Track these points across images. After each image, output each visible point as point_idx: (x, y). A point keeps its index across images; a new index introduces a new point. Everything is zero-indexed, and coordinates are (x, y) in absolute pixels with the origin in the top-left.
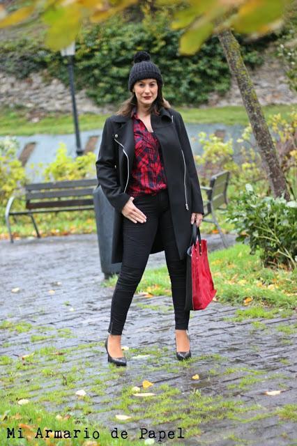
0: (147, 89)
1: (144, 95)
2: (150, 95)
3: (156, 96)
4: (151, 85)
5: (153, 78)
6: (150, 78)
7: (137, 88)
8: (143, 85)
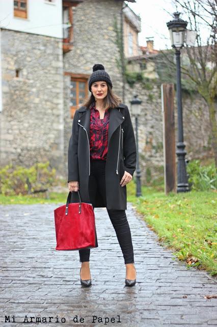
0: (99, 88)
1: (98, 93)
2: (102, 93)
3: (106, 94)
4: (103, 86)
5: (104, 81)
6: (101, 80)
7: (93, 88)
8: (96, 86)
